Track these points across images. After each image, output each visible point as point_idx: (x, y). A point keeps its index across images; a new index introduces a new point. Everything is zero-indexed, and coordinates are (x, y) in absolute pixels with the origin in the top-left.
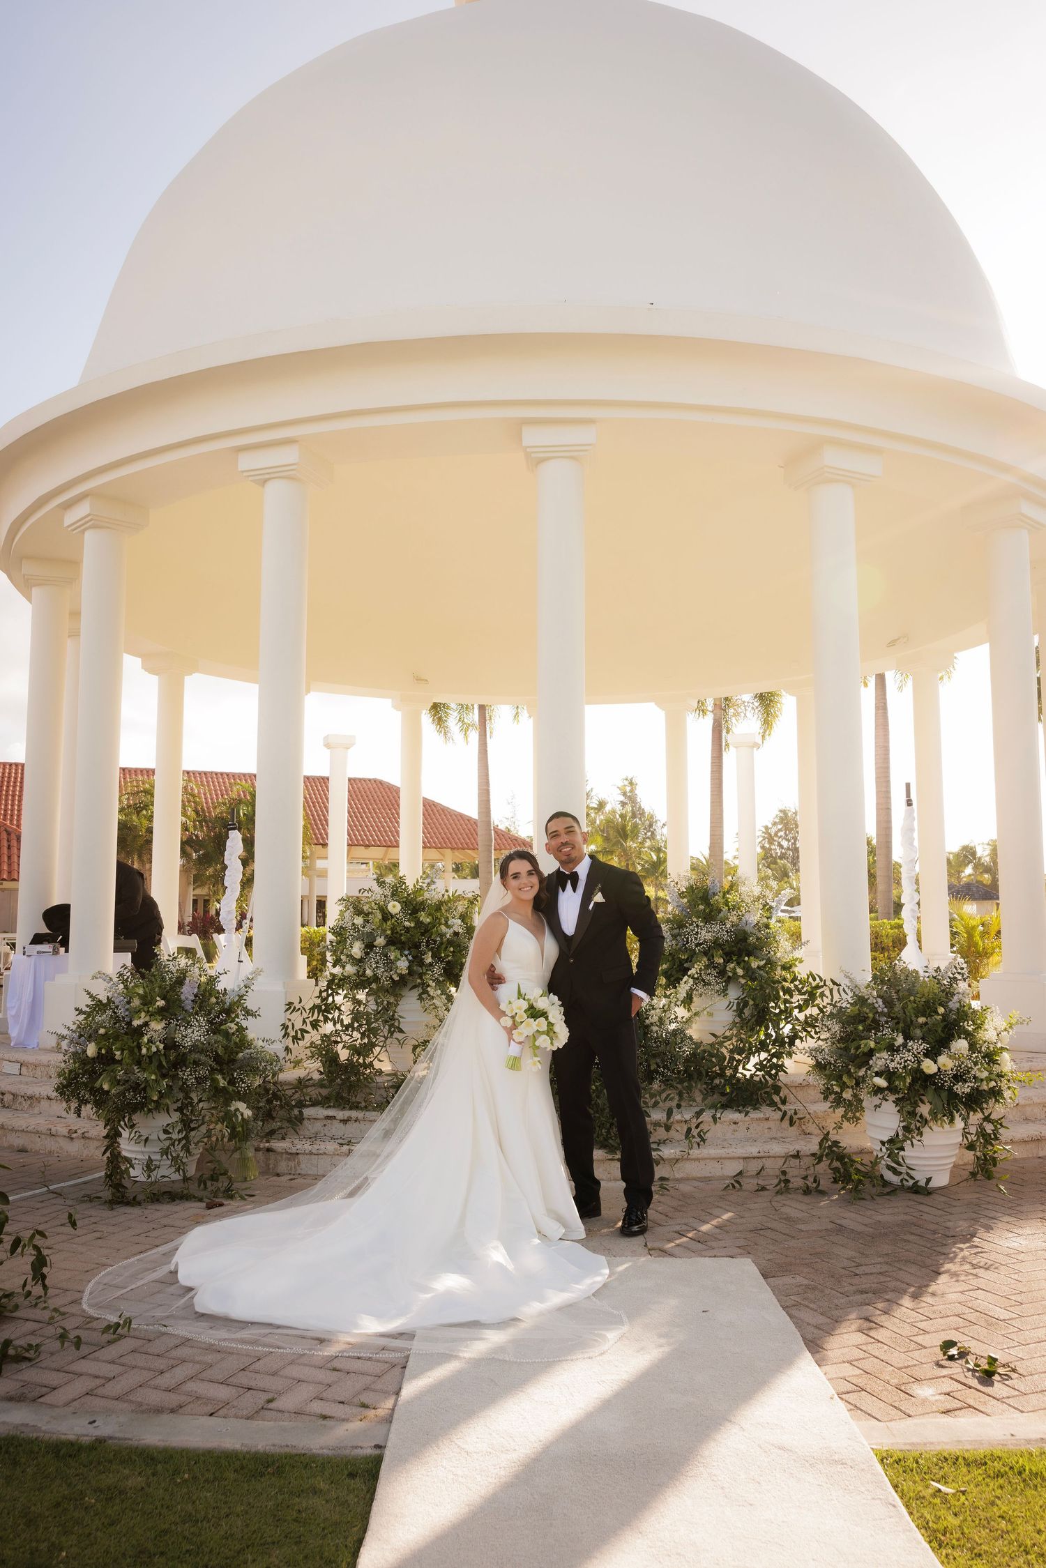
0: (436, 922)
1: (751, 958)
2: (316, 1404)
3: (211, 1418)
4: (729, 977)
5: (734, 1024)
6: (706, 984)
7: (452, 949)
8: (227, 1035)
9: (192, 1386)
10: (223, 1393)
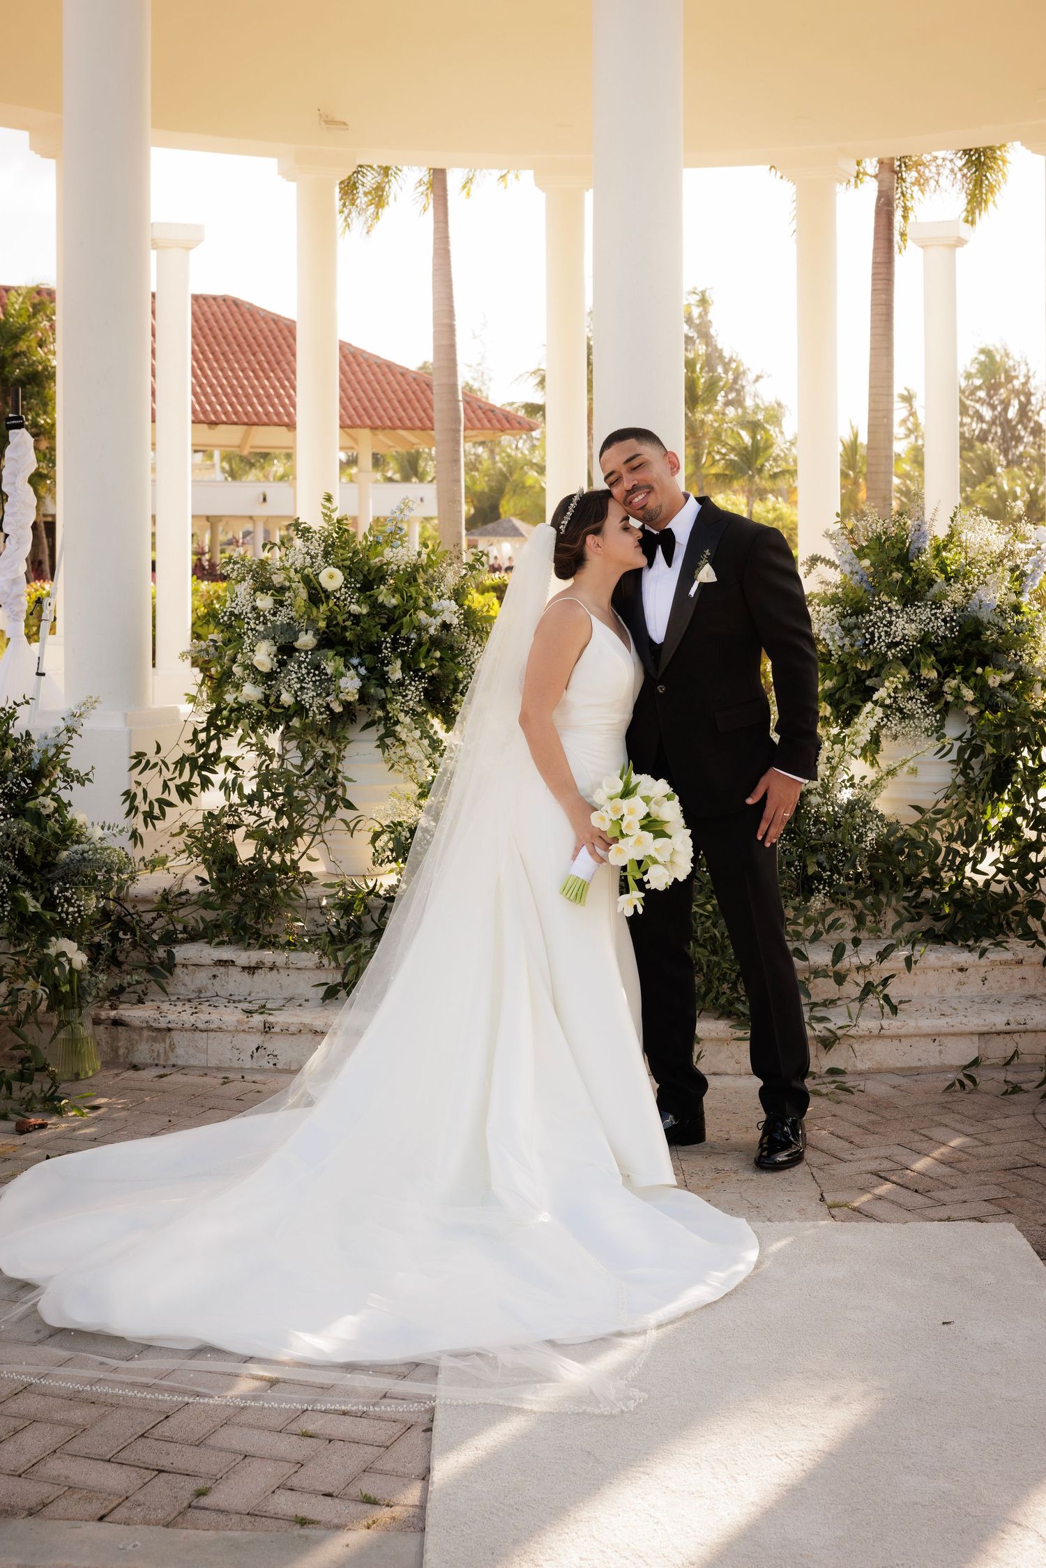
0: (408, 606)
1: (988, 669)
2: (283, 1498)
3: (102, 1524)
4: (947, 703)
5: (955, 787)
6: (905, 716)
7: (438, 654)
8: (38, 818)
9: (56, 1467)
10: (115, 1479)
